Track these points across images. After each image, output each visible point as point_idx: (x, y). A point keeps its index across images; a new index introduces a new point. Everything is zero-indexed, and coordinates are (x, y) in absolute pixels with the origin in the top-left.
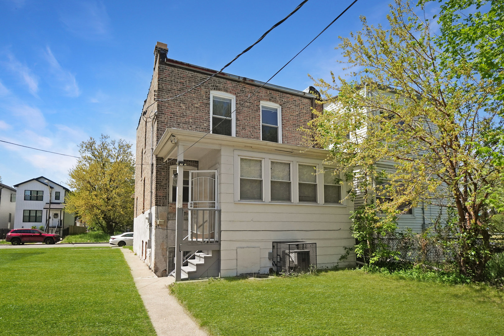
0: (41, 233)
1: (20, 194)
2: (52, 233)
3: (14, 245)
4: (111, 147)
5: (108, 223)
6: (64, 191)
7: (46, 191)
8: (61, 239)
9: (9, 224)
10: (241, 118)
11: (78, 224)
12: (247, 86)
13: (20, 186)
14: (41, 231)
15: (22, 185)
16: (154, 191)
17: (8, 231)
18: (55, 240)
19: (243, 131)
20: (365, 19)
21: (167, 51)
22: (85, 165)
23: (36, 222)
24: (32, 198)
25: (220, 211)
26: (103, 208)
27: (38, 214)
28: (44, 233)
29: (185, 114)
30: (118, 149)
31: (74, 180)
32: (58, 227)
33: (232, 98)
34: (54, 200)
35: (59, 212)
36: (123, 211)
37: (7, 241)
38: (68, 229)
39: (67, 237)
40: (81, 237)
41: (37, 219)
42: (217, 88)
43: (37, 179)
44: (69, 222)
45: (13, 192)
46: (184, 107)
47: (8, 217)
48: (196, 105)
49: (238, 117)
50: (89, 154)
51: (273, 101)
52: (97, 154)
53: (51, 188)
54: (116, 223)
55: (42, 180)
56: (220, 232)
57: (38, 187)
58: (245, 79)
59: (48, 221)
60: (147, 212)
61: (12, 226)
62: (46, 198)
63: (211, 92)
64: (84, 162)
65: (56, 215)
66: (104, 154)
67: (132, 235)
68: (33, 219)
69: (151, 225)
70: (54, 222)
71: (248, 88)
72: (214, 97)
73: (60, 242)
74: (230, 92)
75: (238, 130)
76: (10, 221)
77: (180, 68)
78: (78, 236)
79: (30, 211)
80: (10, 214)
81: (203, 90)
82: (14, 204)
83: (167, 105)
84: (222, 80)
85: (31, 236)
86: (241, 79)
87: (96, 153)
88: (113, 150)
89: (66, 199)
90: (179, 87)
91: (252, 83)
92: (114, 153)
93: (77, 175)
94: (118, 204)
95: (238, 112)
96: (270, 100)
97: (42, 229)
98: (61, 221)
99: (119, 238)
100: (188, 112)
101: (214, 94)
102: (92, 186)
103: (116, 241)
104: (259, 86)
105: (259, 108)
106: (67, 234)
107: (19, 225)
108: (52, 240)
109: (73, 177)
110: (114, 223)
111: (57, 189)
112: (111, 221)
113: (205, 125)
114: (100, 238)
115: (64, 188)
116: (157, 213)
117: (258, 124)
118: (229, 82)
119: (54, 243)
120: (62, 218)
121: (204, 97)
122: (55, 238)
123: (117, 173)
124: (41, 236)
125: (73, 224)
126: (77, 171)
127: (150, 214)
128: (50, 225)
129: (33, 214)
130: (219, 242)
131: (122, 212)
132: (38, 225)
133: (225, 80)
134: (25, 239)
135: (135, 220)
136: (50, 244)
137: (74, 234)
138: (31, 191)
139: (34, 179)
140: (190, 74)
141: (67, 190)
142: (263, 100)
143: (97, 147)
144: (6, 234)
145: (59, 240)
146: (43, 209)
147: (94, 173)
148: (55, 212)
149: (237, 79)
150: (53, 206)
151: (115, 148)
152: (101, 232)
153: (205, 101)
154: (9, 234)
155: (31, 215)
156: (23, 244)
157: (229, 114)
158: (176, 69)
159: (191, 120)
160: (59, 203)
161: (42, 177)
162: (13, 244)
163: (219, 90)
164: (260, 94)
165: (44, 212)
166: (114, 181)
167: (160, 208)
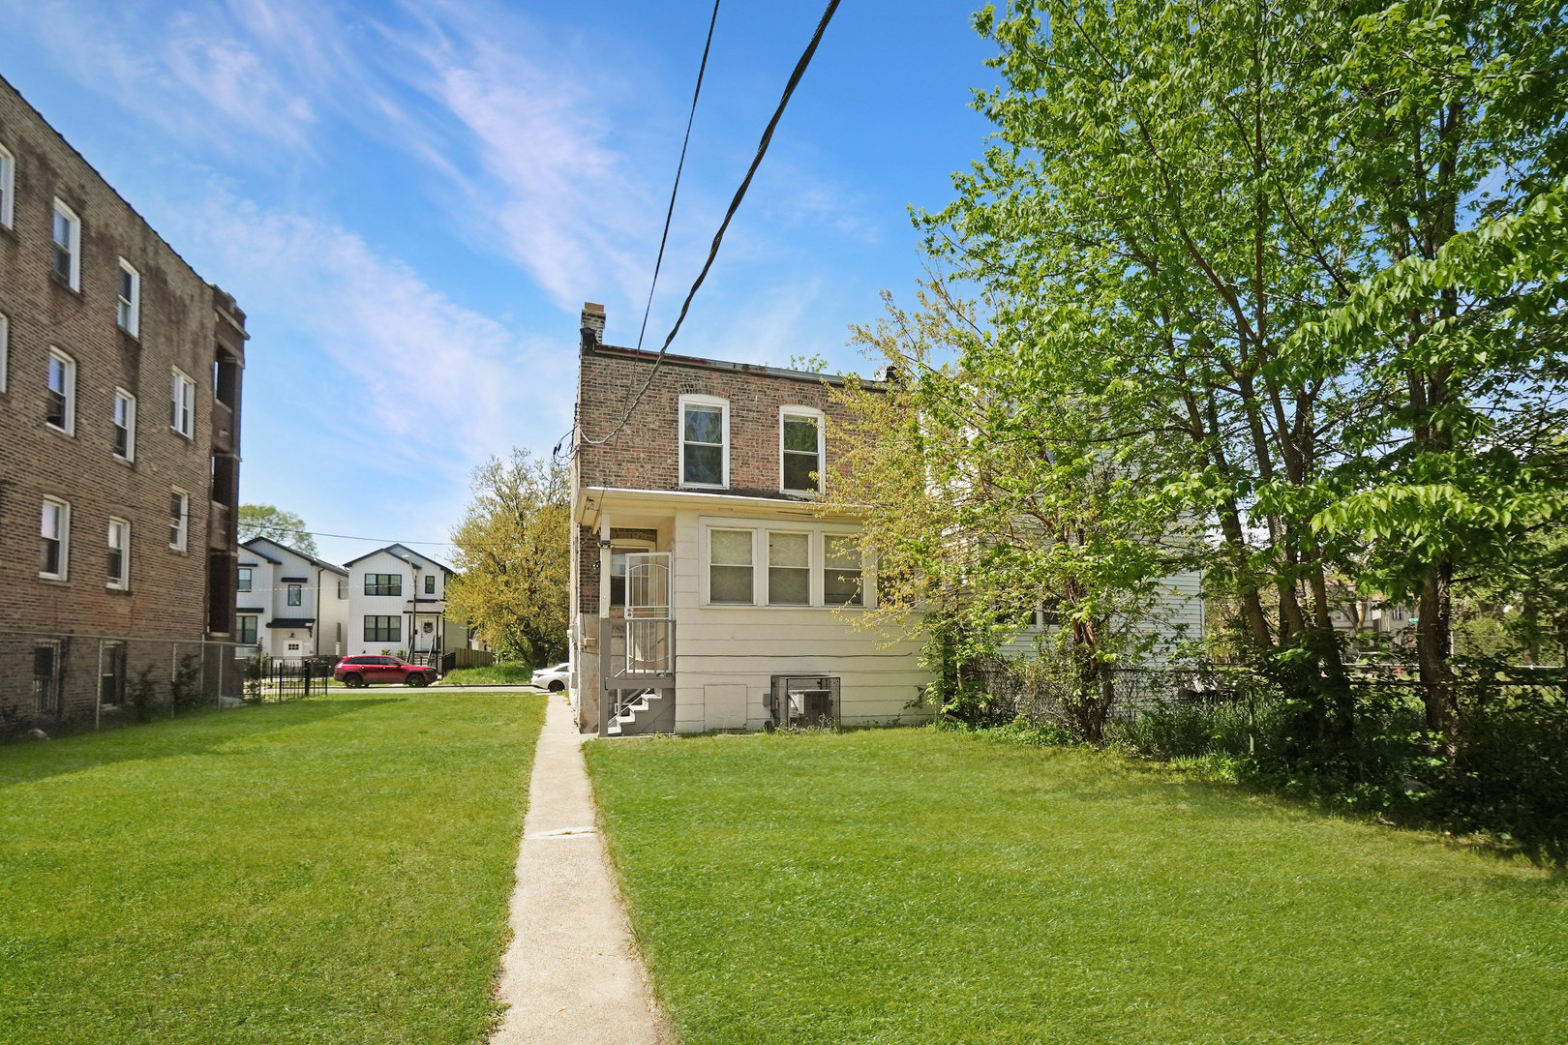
0: (399, 665)
1: (356, 582)
2: (422, 665)
3: (351, 687)
4: (535, 475)
5: (534, 642)
6: (443, 573)
7: (407, 574)
8: (439, 677)
9: (338, 646)
10: (740, 443)
11: (475, 646)
12: (752, 379)
13: (354, 565)
14: (399, 660)
15: (359, 563)
17: (338, 660)
18: (427, 678)
19: (745, 469)
20: (889, 295)
21: (604, 317)
22: (483, 516)
23: (389, 640)
24: (380, 591)
25: (674, 624)
26: (523, 612)
27: (394, 624)
28: (405, 664)
29: (631, 444)
30: (550, 478)
31: (461, 551)
32: (433, 652)
33: (724, 404)
34: (423, 595)
35: (433, 620)
37: (337, 680)
38: (454, 655)
39: (451, 673)
40: (479, 674)
41: (392, 635)
42: (691, 389)
43: (387, 550)
44: (455, 643)
45: (343, 579)
46: (629, 432)
47: (336, 631)
48: (651, 426)
49: (735, 441)
50: (491, 494)
51: (807, 405)
52: (507, 491)
53: (416, 567)
55: (395, 551)
56: (674, 657)
57: (388, 566)
58: (746, 366)
59: (412, 639)
61: (344, 650)
62: (408, 591)
63: (681, 397)
64: (480, 511)
65: (428, 626)
66: (522, 490)
68: (383, 634)
70: (425, 641)
71: (755, 383)
72: (686, 406)
73: (436, 683)
74: (719, 395)
75: (733, 466)
76: (339, 640)
77: (622, 358)
78: (473, 671)
79: (377, 617)
80: (339, 625)
81: (666, 395)
82: (345, 603)
83: (597, 429)
84: (701, 373)
85: (381, 670)
86: (738, 368)
87: (504, 488)
88: (540, 482)
89: (447, 591)
90: (620, 395)
91: (760, 373)
92: (541, 488)
93: (468, 541)
94: (554, 600)
95: (735, 432)
96: (800, 402)
97: (401, 655)
98: (438, 639)
99: (551, 673)
100: (637, 440)
101: (686, 400)
102: (498, 564)
104: (776, 377)
105: (778, 420)
106: (453, 667)
107: (358, 646)
108: (421, 679)
109: (459, 544)
110: (546, 642)
111: (428, 570)
112: (541, 639)
113: (669, 461)
114: (517, 674)
115: (443, 568)
116: (583, 626)
117: (774, 453)
118: (715, 375)
119: (426, 686)
120: (441, 633)
121: (667, 410)
122: (427, 673)
123: (547, 536)
124: (399, 670)
125: (464, 646)
126: (466, 531)
127: (574, 627)
128: (418, 648)
129: (383, 624)
130: (673, 676)
132: (394, 648)
133: (707, 372)
134: (370, 676)
136: (418, 686)
137: (467, 666)
138: (377, 575)
139: (381, 550)
140: (640, 367)
141: (448, 572)
142: (787, 402)
143: (506, 476)
144: (333, 667)
145: (435, 679)
146: (401, 614)
147: (501, 535)
148: (426, 620)
149: (731, 368)
150: (420, 607)
151: (543, 477)
152: (520, 663)
153: (669, 417)
154: (340, 665)
155: (379, 626)
156: (366, 687)
157: (717, 436)
158: (614, 361)
159: (642, 455)
160: (433, 601)
161: (398, 545)
162: (349, 687)
163: (697, 392)
164: (780, 393)
165: (405, 618)
166: (543, 551)
167: (589, 617)
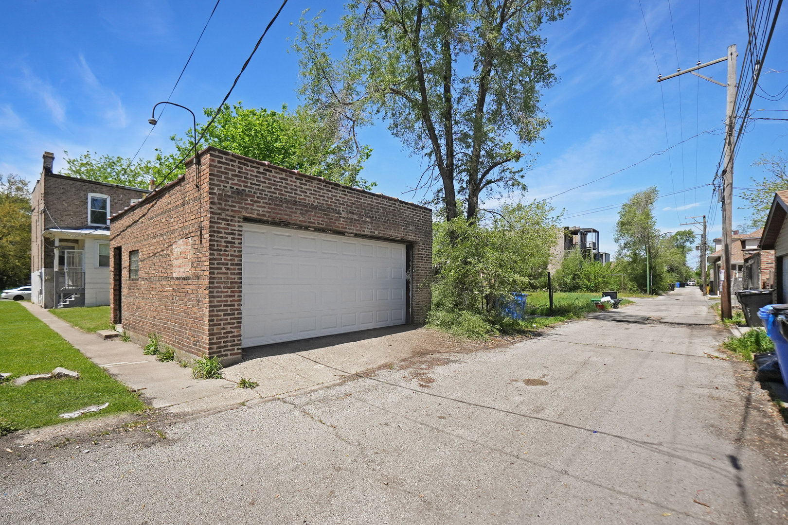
12: (120, 190)
16: (43, 258)
21: (53, 158)
25: (85, 273)
29: (67, 209)
33: (108, 197)
36: (19, 262)
42: (94, 191)
46: (66, 205)
48: (76, 203)
49: (112, 210)
54: (9, 277)
56: (85, 283)
58: (117, 185)
60: (40, 271)
67: (29, 289)
69: (42, 280)
71: (120, 192)
72: (91, 197)
74: (106, 194)
81: (82, 193)
83: (52, 203)
84: (98, 186)
86: (113, 186)
90: (62, 192)
91: (123, 188)
94: (12, 253)
95: (112, 207)
99: (15, 292)
100: (70, 208)
101: (90, 195)
103: (11, 296)
104: (129, 190)
113: (84, 216)
116: (45, 273)
118: (104, 187)
121: (83, 198)
127: (41, 273)
130: (84, 289)
131: (18, 264)
133: (100, 186)
135: (33, 274)
142: (133, 198)
149: (111, 185)
153: (84, 200)
157: (104, 208)
158: (59, 179)
159: (72, 213)
163: (96, 193)
164: (131, 195)
167: (48, 269)
